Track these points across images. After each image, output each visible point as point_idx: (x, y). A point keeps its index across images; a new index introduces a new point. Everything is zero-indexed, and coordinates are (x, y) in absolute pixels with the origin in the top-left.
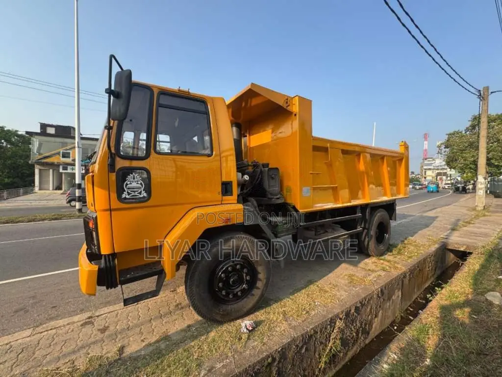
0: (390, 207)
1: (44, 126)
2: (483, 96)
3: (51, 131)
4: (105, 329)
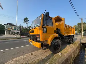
1: (7, 23)
3: (9, 24)
4: (36, 55)
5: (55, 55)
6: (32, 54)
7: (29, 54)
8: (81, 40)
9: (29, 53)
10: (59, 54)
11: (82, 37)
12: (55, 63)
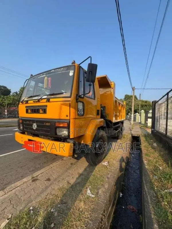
0: (122, 122)
2: (133, 89)
4: (49, 180)
5: (96, 169)
6: (34, 180)
7: (25, 180)
8: (131, 130)
9: (23, 177)
10: (105, 163)
11: (131, 124)
12: (102, 184)
